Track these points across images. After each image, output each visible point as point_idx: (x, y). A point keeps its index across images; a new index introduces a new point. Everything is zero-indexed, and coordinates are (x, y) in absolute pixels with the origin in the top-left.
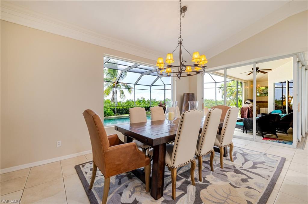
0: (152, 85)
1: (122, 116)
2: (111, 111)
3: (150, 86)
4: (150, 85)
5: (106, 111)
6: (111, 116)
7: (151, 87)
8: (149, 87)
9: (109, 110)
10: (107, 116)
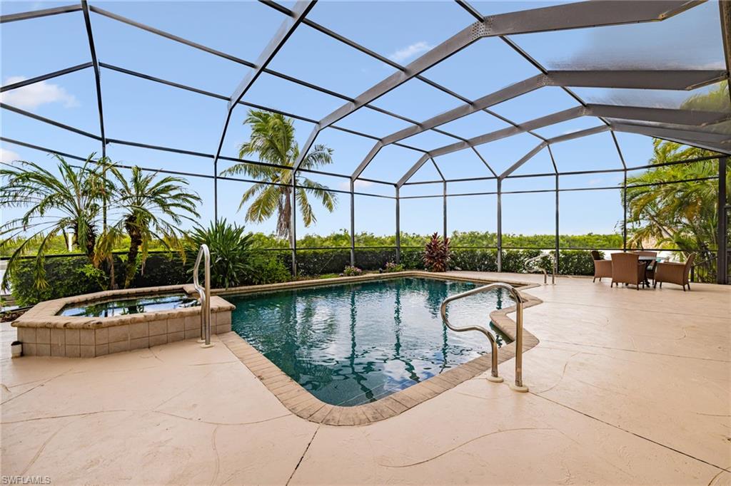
0: (404, 181)
1: (314, 281)
2: (281, 264)
3: (396, 185)
4: (396, 183)
5: (263, 266)
6: (280, 282)
7: (400, 190)
8: (395, 189)
9: (273, 259)
10: (267, 283)
